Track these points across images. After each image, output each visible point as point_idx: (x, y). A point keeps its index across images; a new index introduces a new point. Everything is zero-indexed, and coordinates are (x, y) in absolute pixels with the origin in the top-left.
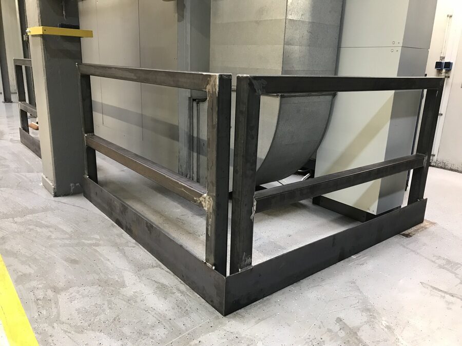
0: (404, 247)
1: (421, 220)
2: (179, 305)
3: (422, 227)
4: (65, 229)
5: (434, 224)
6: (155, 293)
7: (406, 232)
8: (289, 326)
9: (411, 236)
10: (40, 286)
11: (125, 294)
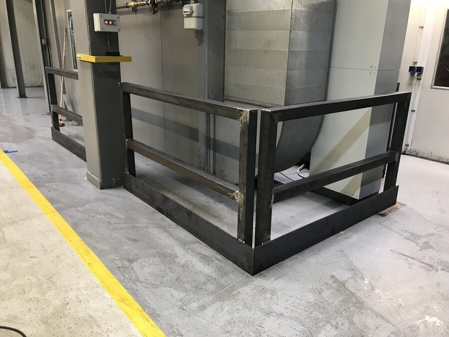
0: (380, 224)
1: (394, 202)
2: (219, 269)
3: (395, 208)
4: (119, 216)
5: (404, 205)
6: (200, 261)
7: (382, 212)
8: (298, 281)
9: (385, 215)
10: (117, 258)
11: (179, 262)
